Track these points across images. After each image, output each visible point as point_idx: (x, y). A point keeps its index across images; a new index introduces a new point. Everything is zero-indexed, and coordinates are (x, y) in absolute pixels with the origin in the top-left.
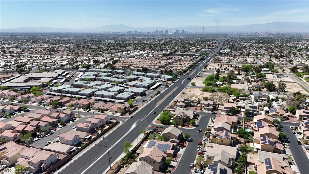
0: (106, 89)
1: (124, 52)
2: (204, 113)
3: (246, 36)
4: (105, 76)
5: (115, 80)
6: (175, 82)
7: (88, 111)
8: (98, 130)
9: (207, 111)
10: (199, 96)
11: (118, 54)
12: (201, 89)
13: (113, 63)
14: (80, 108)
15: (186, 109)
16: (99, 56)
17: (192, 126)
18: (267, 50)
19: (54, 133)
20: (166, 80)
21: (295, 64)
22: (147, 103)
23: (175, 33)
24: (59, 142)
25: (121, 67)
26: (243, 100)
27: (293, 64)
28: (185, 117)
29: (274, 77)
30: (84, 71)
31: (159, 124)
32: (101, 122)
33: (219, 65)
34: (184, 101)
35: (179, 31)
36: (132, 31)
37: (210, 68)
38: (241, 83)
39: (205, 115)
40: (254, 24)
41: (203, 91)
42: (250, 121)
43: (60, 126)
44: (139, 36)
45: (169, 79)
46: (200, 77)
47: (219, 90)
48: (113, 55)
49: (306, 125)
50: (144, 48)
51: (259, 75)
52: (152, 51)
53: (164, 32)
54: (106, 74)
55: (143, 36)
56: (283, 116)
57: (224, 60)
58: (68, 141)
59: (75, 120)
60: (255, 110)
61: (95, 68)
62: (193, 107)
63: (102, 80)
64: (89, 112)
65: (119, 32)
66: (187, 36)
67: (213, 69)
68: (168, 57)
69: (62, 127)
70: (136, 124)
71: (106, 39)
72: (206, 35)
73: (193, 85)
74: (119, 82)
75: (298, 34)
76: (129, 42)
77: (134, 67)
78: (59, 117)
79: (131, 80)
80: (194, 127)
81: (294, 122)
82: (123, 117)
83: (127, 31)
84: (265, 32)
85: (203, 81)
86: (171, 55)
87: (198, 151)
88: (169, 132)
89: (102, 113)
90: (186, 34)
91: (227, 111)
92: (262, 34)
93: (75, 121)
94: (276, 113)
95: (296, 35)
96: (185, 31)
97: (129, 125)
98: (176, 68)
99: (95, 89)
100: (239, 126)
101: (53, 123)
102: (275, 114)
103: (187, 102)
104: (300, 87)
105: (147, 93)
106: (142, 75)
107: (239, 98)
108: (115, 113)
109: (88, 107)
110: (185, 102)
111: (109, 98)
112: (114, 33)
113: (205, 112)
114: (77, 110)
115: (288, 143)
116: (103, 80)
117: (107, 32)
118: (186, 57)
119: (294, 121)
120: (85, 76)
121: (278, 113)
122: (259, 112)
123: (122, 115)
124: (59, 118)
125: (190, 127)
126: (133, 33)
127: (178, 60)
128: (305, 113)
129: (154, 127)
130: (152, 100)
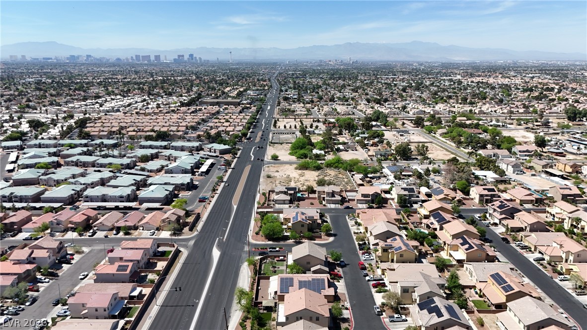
0: (103, 182)
1: (87, 99)
2: (329, 209)
3: (307, 67)
4: (80, 154)
5: (111, 162)
6: (238, 156)
7: (89, 236)
8: (147, 273)
9: (333, 206)
10: (300, 180)
11: (77, 106)
12: (295, 166)
13: (78, 125)
14: (66, 230)
15: (294, 205)
16: (31, 110)
17: (326, 237)
18: (356, 90)
19: (38, 297)
20: (217, 154)
21: (411, 113)
22: (212, 204)
23: (175, 59)
24: (67, 316)
25: (105, 133)
26: (375, 179)
27: (408, 113)
28: (311, 222)
29: (394, 135)
30: (18, 146)
31: (264, 243)
32: (146, 255)
33: (295, 120)
34: (286, 190)
35: (183, 56)
36: (81, 56)
37: (285, 127)
38: (353, 150)
39: (333, 213)
40: (315, 46)
41: (300, 170)
42: (413, 214)
43: (45, 279)
44: (99, 65)
45: (223, 152)
46: (277, 143)
47: (328, 164)
48: (65, 107)
49: (501, 209)
50: (129, 90)
51: (374, 134)
52: (149, 97)
53: (152, 58)
54: (79, 150)
55: (110, 66)
56: (455, 199)
57: (301, 111)
58: (96, 310)
59: (73, 259)
60: (412, 195)
61: (40, 137)
62: (304, 200)
63: (77, 164)
64: (94, 237)
65: (49, 59)
66: (202, 65)
67: (290, 127)
68: (192, 108)
69: (51, 281)
70: (217, 248)
71: (24, 73)
72: (238, 64)
73: (275, 160)
74: (122, 165)
75: (385, 62)
76: (85, 79)
77: (134, 131)
78: (34, 258)
79: (145, 159)
80: (331, 239)
81: (474, 208)
82: (180, 237)
83: (69, 56)
84: (336, 60)
85: (287, 151)
86: (194, 104)
87: (369, 280)
88: (309, 255)
89: (127, 236)
90: (199, 62)
91: (367, 202)
92: (331, 63)
93: (73, 262)
94: (445, 195)
95: (382, 64)
96: (196, 58)
97: (205, 252)
98: (224, 130)
99: (75, 184)
100: (402, 226)
101: (26, 275)
102: (445, 198)
103: (292, 192)
104: (442, 149)
105: (196, 183)
106: (162, 148)
107: (369, 176)
108: (156, 232)
109: (87, 226)
110: (289, 192)
111: (121, 202)
112: (38, 59)
113: (329, 207)
114: (59, 236)
115: (489, 242)
116: (81, 164)
117: (19, 57)
118: (227, 106)
119: (473, 206)
120: (31, 157)
121: (447, 195)
122: (419, 197)
123: (174, 234)
124: (34, 261)
125: (325, 240)
126: (83, 60)
127: (215, 113)
128: (486, 191)
129: (258, 249)
130: (216, 196)
